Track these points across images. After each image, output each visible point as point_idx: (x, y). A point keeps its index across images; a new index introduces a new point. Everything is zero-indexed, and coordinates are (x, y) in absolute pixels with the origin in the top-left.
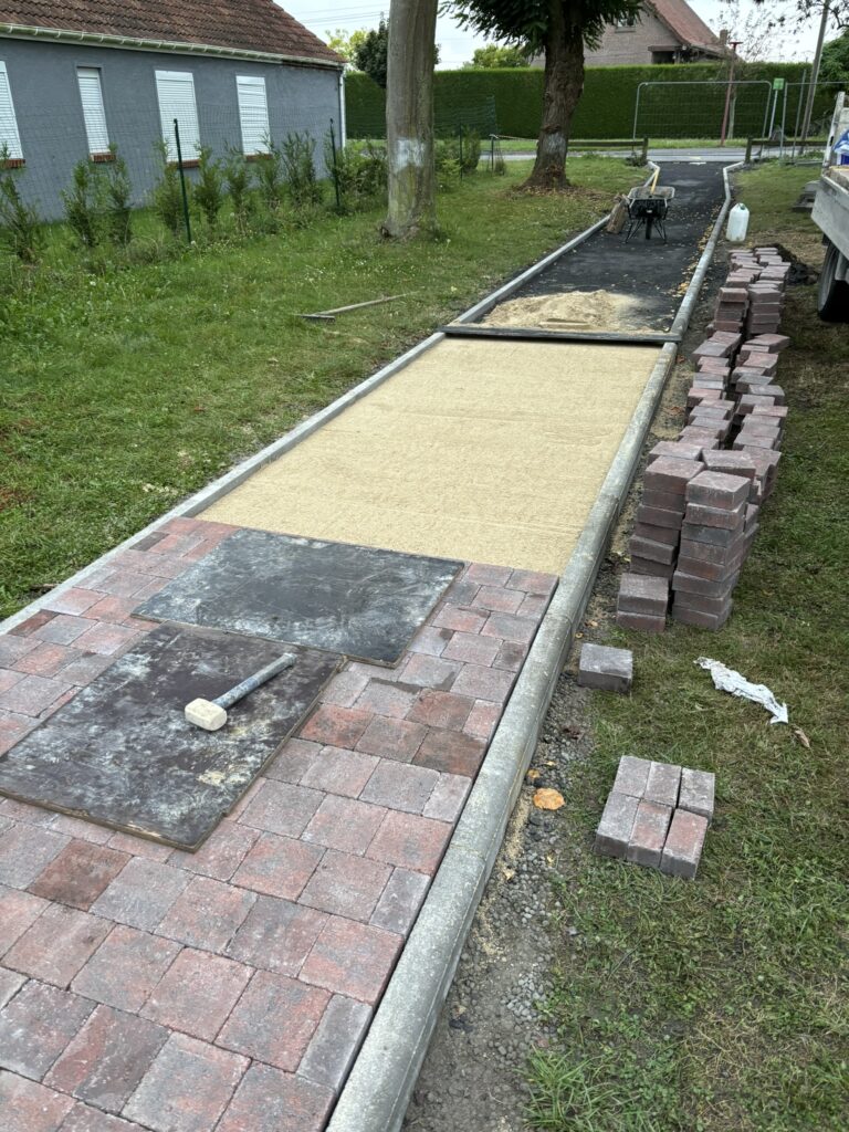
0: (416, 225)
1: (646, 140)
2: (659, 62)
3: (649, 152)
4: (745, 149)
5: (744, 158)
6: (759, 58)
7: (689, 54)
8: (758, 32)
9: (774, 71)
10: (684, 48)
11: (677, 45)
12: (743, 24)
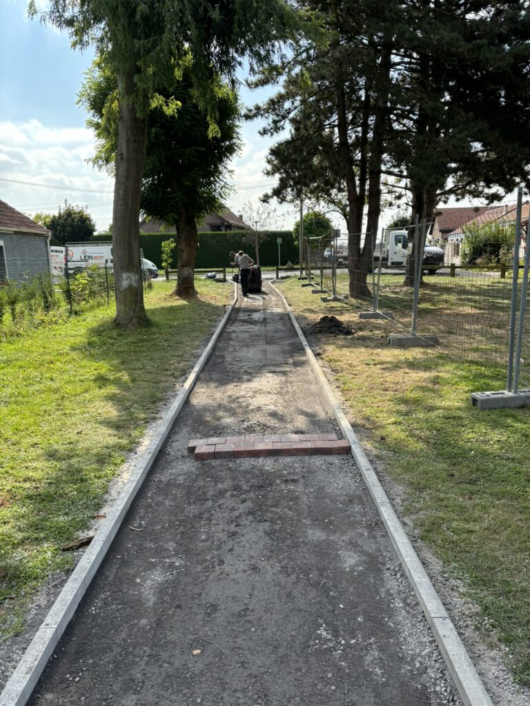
0: (136, 317)
1: (225, 269)
2: (214, 231)
3: (227, 274)
4: (275, 272)
5: (275, 276)
6: (266, 229)
7: (229, 227)
8: (263, 217)
9: (275, 235)
10: (226, 224)
11: (222, 222)
12: (256, 213)
